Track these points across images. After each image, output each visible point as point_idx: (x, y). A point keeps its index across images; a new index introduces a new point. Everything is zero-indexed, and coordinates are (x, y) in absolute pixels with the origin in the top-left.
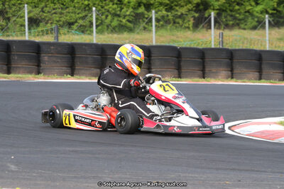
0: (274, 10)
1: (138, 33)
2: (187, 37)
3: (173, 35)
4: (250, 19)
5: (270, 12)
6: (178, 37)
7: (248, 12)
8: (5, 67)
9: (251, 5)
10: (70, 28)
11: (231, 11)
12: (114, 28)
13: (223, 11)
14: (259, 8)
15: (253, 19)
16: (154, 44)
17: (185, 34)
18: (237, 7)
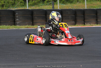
1: (75, 3)
2: (97, 5)
3: (91, 4)
6: (93, 5)
8: (31, 23)
10: (43, 2)
12: (64, 2)
16: (86, 8)
17: (97, 3)
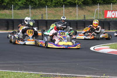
0: (25, 3)
4: (17, 6)
5: (24, 4)
7: (17, 4)
9: (17, 1)
11: (11, 3)
13: (8, 3)
14: (20, 2)
15: (18, 6)
18: (13, 2)
